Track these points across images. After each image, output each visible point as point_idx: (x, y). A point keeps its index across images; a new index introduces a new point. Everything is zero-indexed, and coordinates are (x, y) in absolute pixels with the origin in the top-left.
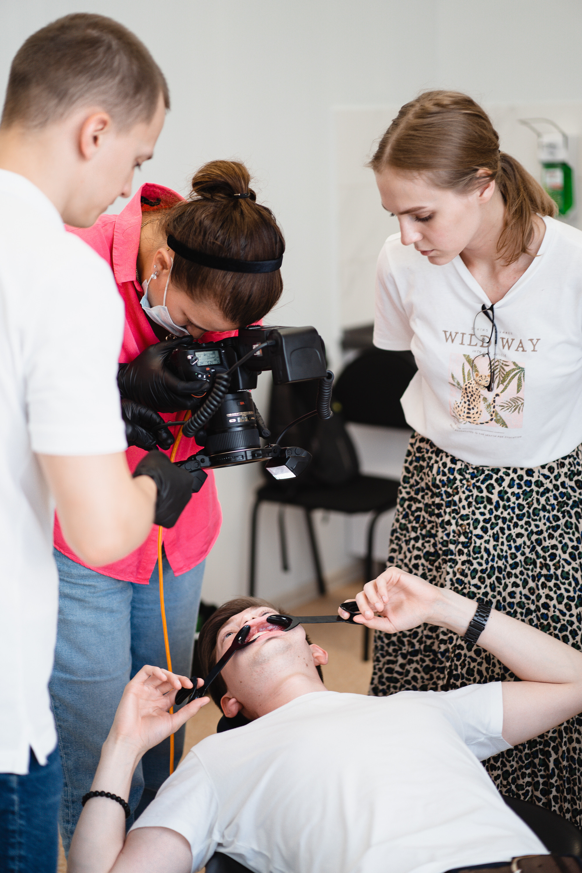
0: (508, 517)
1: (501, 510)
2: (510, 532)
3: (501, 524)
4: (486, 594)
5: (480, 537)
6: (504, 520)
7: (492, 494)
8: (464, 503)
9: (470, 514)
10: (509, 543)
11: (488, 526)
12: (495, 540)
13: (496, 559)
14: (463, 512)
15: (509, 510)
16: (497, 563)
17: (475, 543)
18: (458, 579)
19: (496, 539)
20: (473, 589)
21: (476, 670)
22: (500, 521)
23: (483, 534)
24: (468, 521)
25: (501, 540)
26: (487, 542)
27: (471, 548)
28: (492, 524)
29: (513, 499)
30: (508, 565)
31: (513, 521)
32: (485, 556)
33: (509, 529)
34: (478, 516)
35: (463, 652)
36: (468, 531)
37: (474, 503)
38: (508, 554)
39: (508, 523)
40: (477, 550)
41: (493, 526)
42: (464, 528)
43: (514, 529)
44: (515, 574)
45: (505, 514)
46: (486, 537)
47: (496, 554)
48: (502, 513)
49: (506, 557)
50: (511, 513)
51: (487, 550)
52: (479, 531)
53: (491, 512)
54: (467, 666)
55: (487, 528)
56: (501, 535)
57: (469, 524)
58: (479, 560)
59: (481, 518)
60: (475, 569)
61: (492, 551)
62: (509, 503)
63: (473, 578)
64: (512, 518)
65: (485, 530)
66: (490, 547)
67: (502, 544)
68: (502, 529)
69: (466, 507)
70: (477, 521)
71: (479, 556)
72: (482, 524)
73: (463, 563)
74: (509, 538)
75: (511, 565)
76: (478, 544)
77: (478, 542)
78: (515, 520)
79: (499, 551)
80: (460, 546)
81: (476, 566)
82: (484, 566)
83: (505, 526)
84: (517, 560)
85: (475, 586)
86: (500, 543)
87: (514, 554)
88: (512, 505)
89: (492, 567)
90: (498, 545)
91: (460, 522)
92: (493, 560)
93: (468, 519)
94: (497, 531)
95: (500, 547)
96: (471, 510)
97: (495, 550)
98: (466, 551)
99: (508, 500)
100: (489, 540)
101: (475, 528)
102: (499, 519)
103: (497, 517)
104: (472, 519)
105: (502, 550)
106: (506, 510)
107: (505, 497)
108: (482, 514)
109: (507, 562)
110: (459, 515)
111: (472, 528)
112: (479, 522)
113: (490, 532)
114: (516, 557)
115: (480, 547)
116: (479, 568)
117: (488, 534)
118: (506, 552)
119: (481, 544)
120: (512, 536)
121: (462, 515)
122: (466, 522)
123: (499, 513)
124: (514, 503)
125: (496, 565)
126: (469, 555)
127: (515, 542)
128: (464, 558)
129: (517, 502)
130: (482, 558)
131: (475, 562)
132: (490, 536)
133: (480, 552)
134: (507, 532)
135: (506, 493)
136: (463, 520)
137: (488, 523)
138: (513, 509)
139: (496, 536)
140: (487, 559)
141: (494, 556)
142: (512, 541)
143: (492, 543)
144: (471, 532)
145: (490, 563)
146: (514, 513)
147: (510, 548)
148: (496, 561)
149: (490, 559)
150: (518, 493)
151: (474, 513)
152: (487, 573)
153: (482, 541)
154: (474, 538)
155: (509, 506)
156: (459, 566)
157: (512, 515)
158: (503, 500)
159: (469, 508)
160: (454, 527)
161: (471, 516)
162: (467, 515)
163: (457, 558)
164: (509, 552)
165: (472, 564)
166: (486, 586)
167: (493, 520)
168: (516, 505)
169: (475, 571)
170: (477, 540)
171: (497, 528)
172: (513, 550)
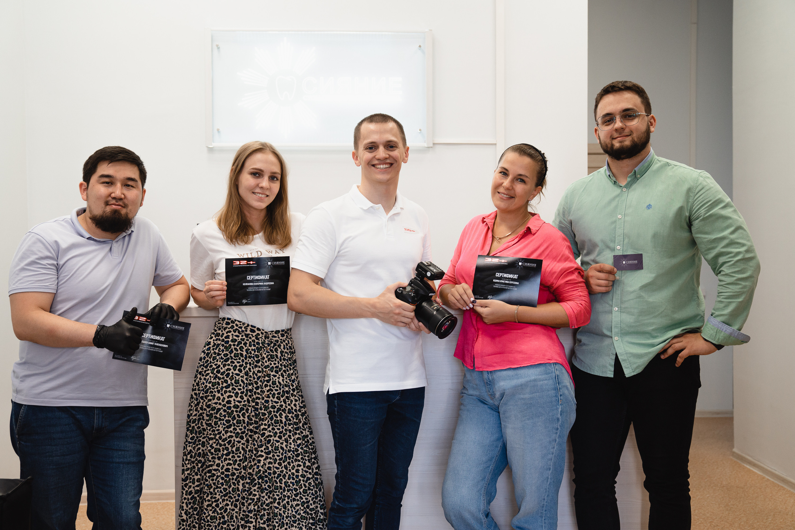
21: (279, 446)
35: (272, 439)
54: (274, 446)
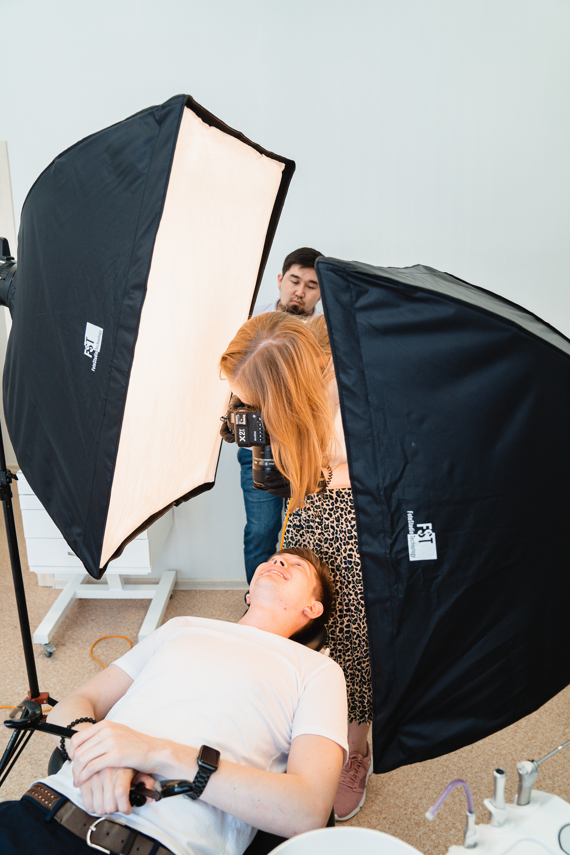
0: (344, 507)
1: (339, 503)
2: (346, 517)
3: (340, 512)
4: (333, 553)
5: (327, 519)
6: (342, 509)
7: (332, 493)
8: (317, 498)
9: (320, 505)
10: (346, 524)
11: (332, 512)
12: (336, 521)
13: (339, 533)
14: (316, 504)
15: (345, 503)
16: (339, 535)
17: (325, 523)
18: (317, 543)
19: (338, 521)
20: (326, 550)
22: (339, 510)
23: (330, 518)
24: (320, 510)
25: (341, 521)
26: (333, 522)
27: (323, 526)
28: (334, 511)
29: (346, 496)
30: (346, 537)
31: (348, 510)
32: (332, 531)
33: (346, 515)
34: (325, 506)
36: (321, 515)
37: (322, 499)
38: (346, 530)
39: (344, 511)
40: (326, 527)
41: (335, 513)
42: (318, 513)
43: (349, 515)
44: (352, 543)
45: (342, 506)
46: (331, 520)
47: (338, 529)
48: (340, 505)
49: (345, 532)
50: (346, 505)
51: (332, 527)
52: (326, 516)
53: (333, 504)
55: (331, 514)
56: (341, 518)
57: (320, 511)
58: (328, 533)
59: (327, 508)
60: (326, 538)
61: (336, 528)
62: (344, 499)
63: (326, 543)
64: (347, 508)
65: (331, 515)
66: (334, 525)
67: (342, 524)
68: (341, 515)
69: (318, 501)
70: (325, 510)
71: (328, 530)
72: (328, 511)
73: (319, 534)
74: (346, 520)
75: (348, 537)
76: (327, 523)
77: (327, 522)
78: (349, 509)
79: (340, 528)
80: (316, 524)
81: (326, 536)
82: (331, 537)
83: (343, 513)
84: (352, 534)
85: (327, 548)
86: (340, 523)
87: (351, 530)
88: (346, 500)
89: (336, 537)
90: (339, 524)
91: (316, 510)
92: (337, 533)
93: (320, 508)
94: (338, 516)
95: (340, 525)
96: (320, 503)
97: (338, 527)
98: (320, 527)
99: (343, 497)
100: (333, 521)
101: (325, 514)
102: (338, 509)
103: (337, 508)
104: (322, 508)
105: (342, 528)
106: (342, 503)
107: (341, 495)
108: (328, 505)
109: (346, 535)
110: (315, 505)
111: (322, 513)
112: (326, 510)
113: (334, 516)
114: (352, 532)
115: (328, 525)
116: (329, 538)
117: (332, 517)
118: (345, 529)
119: (329, 523)
120: (348, 519)
121: (316, 506)
122: (318, 510)
123: (338, 505)
124: (347, 499)
125: (338, 536)
126: (322, 530)
127: (350, 522)
128: (319, 531)
129: (349, 498)
130: (330, 532)
131: (325, 534)
132: (334, 519)
133: (328, 528)
134: (344, 516)
135: (341, 492)
136: (317, 509)
137: (331, 511)
138: (347, 502)
139: (338, 518)
140: (333, 532)
141: (337, 531)
142: (348, 522)
143: (335, 523)
144: (322, 516)
145: (335, 535)
146: (348, 505)
147: (347, 527)
148: (338, 534)
149: (335, 532)
150: (349, 492)
151: (322, 504)
152: (334, 540)
153: (329, 521)
154: (324, 519)
155: (344, 501)
156: (317, 535)
157: (346, 506)
158: (339, 497)
159: (319, 502)
160: (312, 512)
161: (321, 506)
162: (319, 506)
163: (315, 531)
164: (347, 529)
165: (324, 535)
166: (333, 548)
167: (335, 509)
168: (348, 500)
169: (326, 539)
170: (326, 521)
171: (338, 514)
172: (350, 528)
